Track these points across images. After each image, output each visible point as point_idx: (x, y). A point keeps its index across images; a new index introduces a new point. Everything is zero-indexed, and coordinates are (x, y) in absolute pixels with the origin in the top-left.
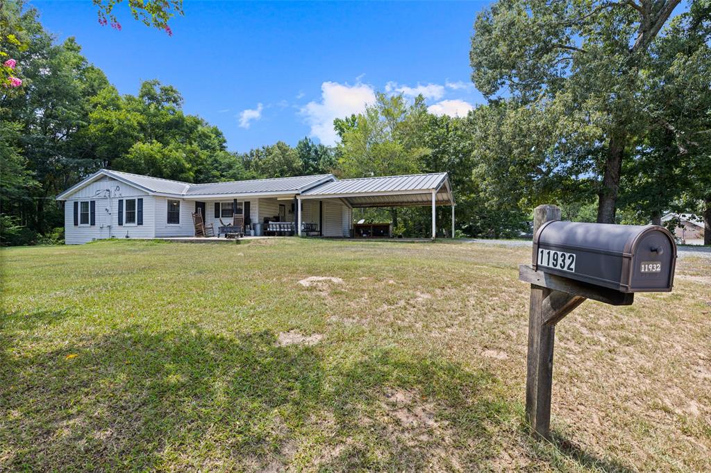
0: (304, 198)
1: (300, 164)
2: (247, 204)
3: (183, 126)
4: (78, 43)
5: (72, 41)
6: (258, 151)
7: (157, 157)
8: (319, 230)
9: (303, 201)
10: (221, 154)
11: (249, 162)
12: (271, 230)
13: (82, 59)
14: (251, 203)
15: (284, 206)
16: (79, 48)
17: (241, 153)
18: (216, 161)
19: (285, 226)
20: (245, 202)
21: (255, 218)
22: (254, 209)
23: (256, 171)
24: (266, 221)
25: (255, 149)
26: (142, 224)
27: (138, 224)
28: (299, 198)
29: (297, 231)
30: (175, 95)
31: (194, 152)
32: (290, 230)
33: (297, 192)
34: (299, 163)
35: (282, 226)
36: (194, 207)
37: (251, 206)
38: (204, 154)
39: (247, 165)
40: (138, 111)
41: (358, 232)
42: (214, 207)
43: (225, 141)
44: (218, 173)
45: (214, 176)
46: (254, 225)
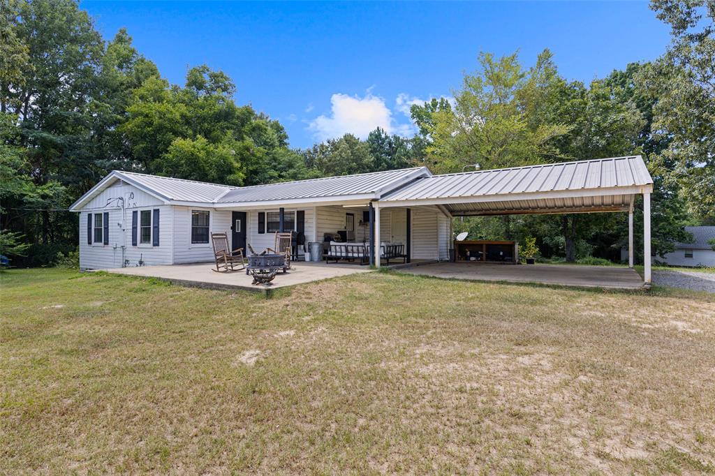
0: (384, 206)
1: (372, 159)
2: (301, 214)
3: (233, 118)
4: (129, 34)
5: (123, 32)
6: (322, 146)
7: (201, 155)
8: (405, 253)
9: (382, 210)
10: (280, 151)
11: (312, 159)
12: (333, 254)
13: (133, 51)
14: (306, 213)
15: (352, 215)
16: (130, 39)
17: (304, 149)
18: (275, 159)
19: (355, 249)
20: (298, 212)
21: (312, 234)
22: (309, 221)
23: (321, 170)
24: (328, 238)
25: (319, 145)
26: (158, 245)
27: (154, 245)
28: (376, 206)
29: (374, 258)
30: (227, 83)
31: (247, 149)
32: (361, 255)
33: (373, 196)
34: (370, 159)
35: (350, 248)
36: (231, 218)
37: (306, 216)
38: (259, 151)
39: (310, 163)
40: (183, 102)
41: (463, 255)
42: (257, 218)
43: (286, 137)
44: (276, 174)
45: (271, 177)
46: (310, 244)
